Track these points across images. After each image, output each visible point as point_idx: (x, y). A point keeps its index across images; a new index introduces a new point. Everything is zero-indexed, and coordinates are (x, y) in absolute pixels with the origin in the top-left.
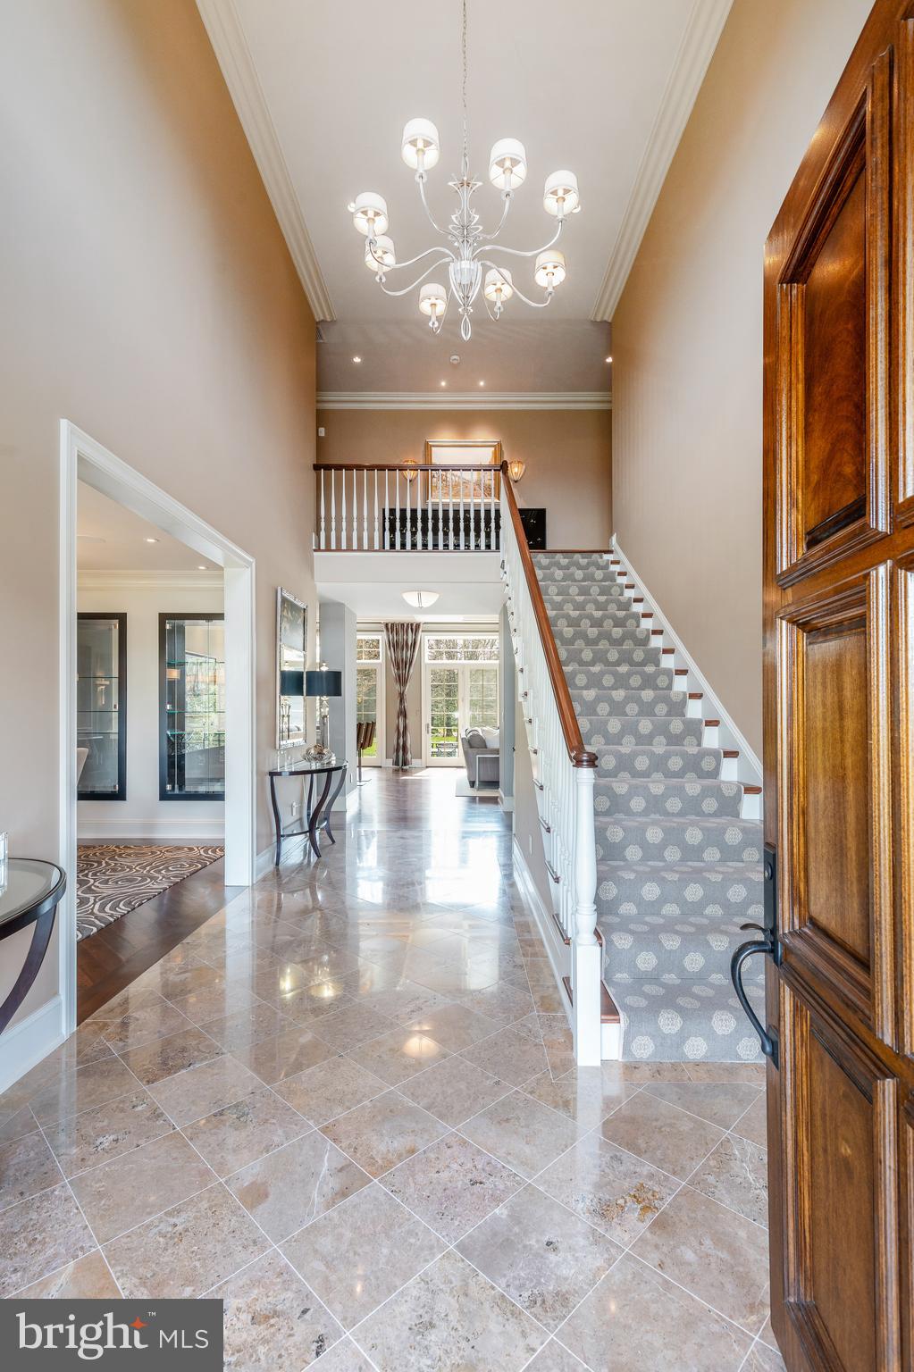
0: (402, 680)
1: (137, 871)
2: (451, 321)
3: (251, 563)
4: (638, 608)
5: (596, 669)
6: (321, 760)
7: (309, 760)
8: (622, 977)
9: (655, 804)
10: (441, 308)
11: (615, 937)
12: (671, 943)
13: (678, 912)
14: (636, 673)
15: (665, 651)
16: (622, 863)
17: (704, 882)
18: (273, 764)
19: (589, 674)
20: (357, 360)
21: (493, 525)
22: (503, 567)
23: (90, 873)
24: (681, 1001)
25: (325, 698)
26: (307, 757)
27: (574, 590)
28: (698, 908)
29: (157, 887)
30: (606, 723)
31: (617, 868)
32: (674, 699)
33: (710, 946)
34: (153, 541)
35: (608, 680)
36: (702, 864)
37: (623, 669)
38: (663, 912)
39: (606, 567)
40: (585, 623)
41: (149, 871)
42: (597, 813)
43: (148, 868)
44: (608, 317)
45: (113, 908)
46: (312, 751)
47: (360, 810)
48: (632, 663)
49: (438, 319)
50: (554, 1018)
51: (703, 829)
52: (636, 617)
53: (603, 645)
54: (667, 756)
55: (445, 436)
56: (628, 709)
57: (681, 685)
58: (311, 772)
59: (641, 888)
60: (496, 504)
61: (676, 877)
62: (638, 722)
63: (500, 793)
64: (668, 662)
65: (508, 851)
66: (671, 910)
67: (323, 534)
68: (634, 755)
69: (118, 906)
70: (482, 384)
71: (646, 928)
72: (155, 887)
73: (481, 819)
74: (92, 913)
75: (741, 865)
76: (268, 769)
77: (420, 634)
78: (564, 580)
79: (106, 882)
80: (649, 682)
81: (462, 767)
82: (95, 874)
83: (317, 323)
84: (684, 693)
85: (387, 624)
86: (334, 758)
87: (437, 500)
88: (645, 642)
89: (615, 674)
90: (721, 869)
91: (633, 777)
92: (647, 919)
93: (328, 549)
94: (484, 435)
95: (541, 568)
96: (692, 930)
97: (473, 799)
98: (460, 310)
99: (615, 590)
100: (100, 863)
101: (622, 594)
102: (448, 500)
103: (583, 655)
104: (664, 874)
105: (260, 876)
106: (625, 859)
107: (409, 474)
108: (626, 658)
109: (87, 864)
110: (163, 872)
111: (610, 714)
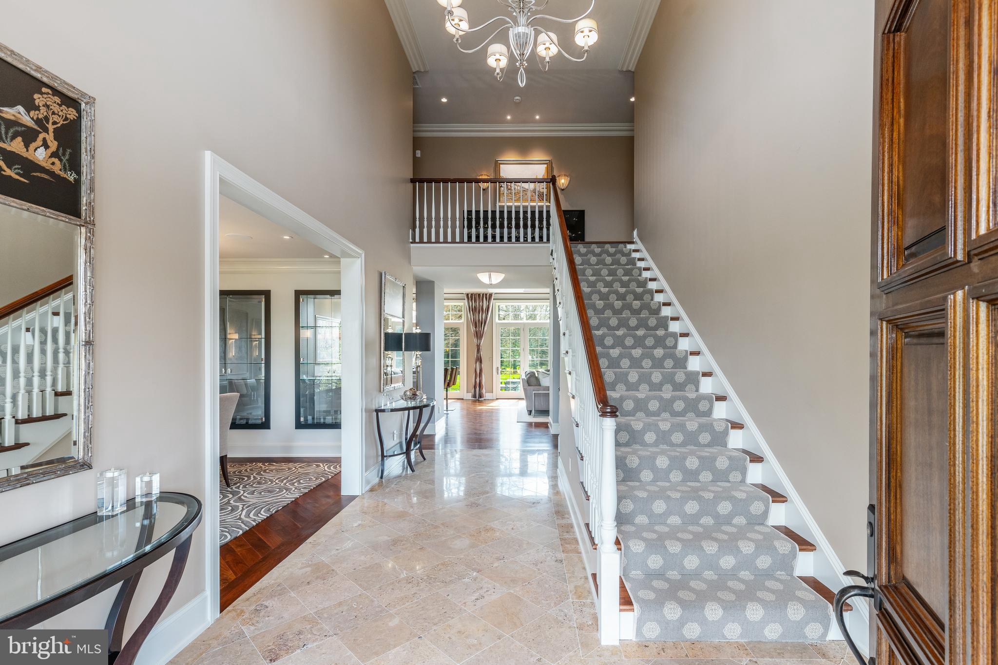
0: (479, 335)
1: (276, 483)
2: (511, 71)
3: (360, 255)
4: (652, 286)
5: (620, 333)
6: (414, 400)
7: (406, 400)
8: (636, 573)
9: (663, 438)
10: (504, 63)
11: (631, 543)
12: (674, 548)
13: (680, 522)
14: (650, 336)
15: (673, 319)
16: (638, 484)
17: (699, 499)
18: (378, 403)
19: (614, 336)
20: (444, 100)
21: (545, 223)
22: (552, 254)
23: (241, 486)
24: (681, 594)
25: (419, 353)
26: (405, 397)
27: (604, 272)
28: (694, 519)
29: (291, 496)
30: (627, 374)
31: (633, 488)
32: (678, 356)
33: (704, 550)
34: (288, 238)
35: (629, 341)
36: (698, 484)
37: (640, 333)
38: (669, 522)
39: (629, 254)
40: (613, 297)
41: (285, 484)
42: (618, 444)
43: (285, 481)
44: (632, 68)
45: (256, 515)
46: (408, 393)
47: (447, 433)
48: (648, 328)
49: (502, 70)
50: (584, 605)
51: (699, 458)
52: (651, 293)
53: (626, 314)
54: (673, 400)
55: (510, 156)
56: (643, 364)
57: (684, 345)
58: (408, 409)
59: (652, 504)
60: (548, 207)
61: (678, 495)
62: (651, 374)
63: (549, 419)
64: (674, 327)
65: (555, 466)
66: (675, 520)
67: (417, 230)
68: (648, 399)
69: (260, 513)
70: (537, 117)
71: (655, 536)
72: (288, 496)
73: (536, 440)
74: (240, 519)
75: (728, 484)
76: (375, 406)
77: (492, 301)
78: (597, 264)
79: (253, 493)
80: (660, 342)
81: (523, 399)
82: (244, 487)
83: (414, 73)
84: (686, 351)
85: (467, 295)
86: (425, 397)
87: (504, 204)
88: (657, 311)
89: (635, 337)
90: (713, 488)
91: (647, 416)
92: (657, 528)
93: (421, 242)
94: (538, 155)
95: (580, 255)
96: (691, 537)
97: (530, 424)
98: (517, 64)
99: (635, 272)
100: (249, 477)
101: (640, 275)
102: (511, 204)
103: (610, 322)
104: (669, 493)
105: (368, 488)
106: (640, 481)
107: (483, 185)
108: (643, 324)
109: (240, 478)
110: (296, 484)
111: (630, 367)
